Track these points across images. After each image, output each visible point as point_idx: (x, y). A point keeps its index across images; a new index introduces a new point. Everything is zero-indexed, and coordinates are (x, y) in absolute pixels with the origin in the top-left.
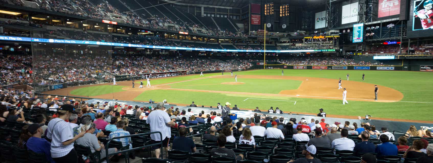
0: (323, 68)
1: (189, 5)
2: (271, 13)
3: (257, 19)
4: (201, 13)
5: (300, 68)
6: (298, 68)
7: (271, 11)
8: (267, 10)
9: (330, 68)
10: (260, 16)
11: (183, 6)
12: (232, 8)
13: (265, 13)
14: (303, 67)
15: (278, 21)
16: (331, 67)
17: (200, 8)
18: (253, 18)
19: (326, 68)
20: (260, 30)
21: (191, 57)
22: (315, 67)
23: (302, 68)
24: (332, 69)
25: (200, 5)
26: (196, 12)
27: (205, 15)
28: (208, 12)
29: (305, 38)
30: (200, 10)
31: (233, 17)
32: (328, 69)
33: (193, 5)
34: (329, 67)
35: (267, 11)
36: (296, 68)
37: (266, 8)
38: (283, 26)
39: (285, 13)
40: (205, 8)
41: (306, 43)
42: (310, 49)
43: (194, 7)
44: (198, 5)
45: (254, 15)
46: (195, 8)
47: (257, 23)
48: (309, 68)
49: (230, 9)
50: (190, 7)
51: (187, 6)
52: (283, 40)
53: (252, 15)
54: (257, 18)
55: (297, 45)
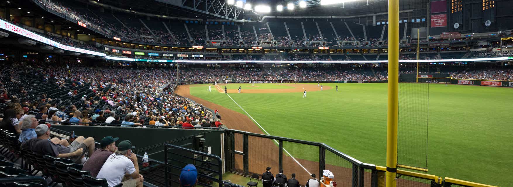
0: (496, 84)
1: (359, 16)
2: (459, 9)
3: (441, 20)
4: (372, 22)
5: (465, 83)
6: (463, 83)
7: (459, 7)
8: (454, 6)
9: (506, 85)
10: (445, 15)
11: (353, 18)
12: (412, 10)
13: (451, 10)
14: (469, 81)
15: (480, 17)
16: (507, 83)
17: (372, 17)
18: (434, 20)
19: (500, 83)
20: (445, 33)
21: (340, 68)
22: (485, 83)
23: (467, 83)
24: (508, 86)
25: (371, 15)
26: (368, 22)
27: (378, 23)
28: (382, 20)
29: (501, 39)
30: (372, 19)
31: (415, 21)
32: (503, 86)
33: (364, 16)
34: (504, 83)
35: (454, 8)
36: (460, 83)
37: (453, 4)
38: (486, 23)
39: (489, 5)
40: (376, 16)
41: (504, 46)
42: (504, 56)
43: (365, 17)
44: (369, 15)
45: (435, 15)
46: (367, 18)
47: (441, 24)
48: (477, 83)
49: (411, 12)
50: (361, 18)
51: (358, 18)
52: (480, 44)
53: (432, 16)
54: (440, 18)
55: (495, 50)
